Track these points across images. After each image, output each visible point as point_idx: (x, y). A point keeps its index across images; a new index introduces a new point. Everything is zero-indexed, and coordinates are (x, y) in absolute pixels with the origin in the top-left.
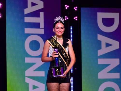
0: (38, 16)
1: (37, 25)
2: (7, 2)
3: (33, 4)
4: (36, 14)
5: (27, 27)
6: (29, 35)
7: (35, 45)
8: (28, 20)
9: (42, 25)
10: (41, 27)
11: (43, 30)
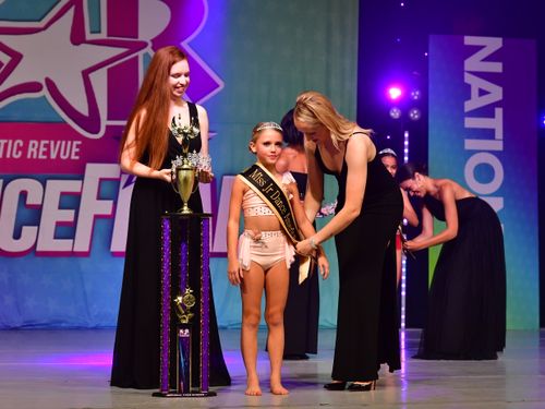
0: (492, 115)
1: (488, 134)
2: (431, 87)
3: (482, 93)
4: (487, 112)
5: (469, 137)
6: (472, 152)
7: (484, 173)
8: (470, 123)
9: (499, 134)
10: (496, 137)
11: (501, 143)
